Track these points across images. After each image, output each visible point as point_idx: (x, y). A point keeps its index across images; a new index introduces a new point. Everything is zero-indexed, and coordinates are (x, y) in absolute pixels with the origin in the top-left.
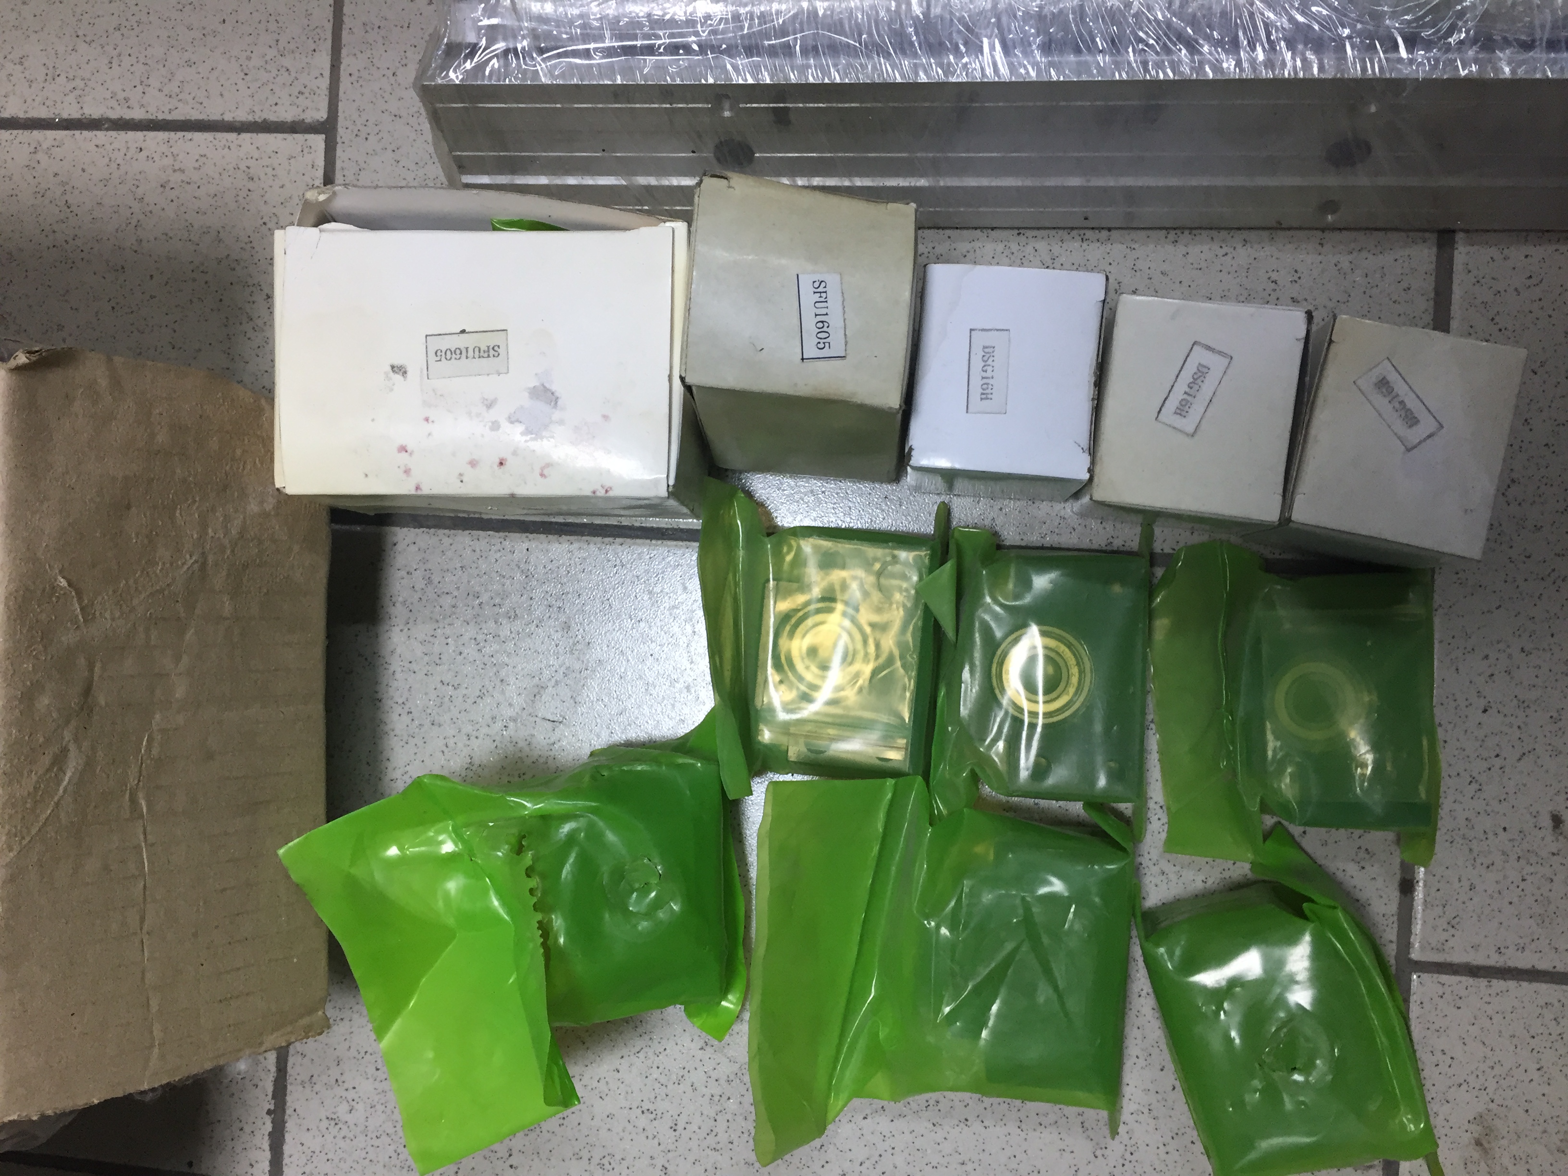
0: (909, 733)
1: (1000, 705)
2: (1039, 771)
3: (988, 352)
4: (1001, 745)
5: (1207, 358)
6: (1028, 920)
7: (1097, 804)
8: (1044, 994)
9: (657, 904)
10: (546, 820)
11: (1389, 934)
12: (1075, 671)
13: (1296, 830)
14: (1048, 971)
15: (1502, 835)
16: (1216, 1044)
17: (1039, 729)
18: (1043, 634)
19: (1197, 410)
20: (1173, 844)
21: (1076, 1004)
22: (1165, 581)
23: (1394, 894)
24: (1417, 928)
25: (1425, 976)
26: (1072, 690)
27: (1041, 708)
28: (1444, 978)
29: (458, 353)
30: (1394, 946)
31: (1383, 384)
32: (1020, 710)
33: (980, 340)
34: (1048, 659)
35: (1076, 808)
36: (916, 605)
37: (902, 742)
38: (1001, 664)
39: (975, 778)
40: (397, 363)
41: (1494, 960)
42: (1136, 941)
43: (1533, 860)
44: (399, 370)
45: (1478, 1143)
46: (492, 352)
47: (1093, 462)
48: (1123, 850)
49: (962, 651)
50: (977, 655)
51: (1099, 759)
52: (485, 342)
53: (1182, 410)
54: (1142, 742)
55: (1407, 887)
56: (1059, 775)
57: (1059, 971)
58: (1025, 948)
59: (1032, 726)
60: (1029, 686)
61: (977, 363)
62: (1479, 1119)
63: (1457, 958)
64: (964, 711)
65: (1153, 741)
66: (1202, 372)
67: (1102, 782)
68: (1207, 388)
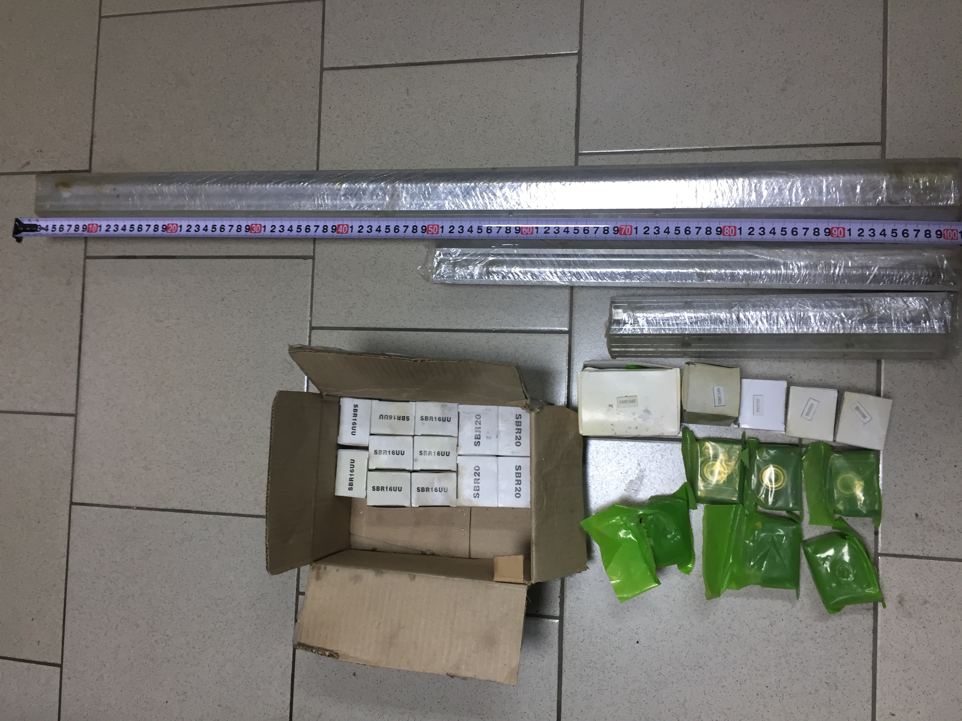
0: (738, 493)
1: (762, 486)
2: (774, 503)
3: (758, 401)
4: (763, 496)
5: (814, 402)
6: (773, 540)
7: (789, 511)
8: (778, 559)
9: (675, 536)
10: (645, 515)
11: (871, 546)
12: (782, 476)
13: (845, 518)
14: (779, 554)
15: (902, 519)
16: (824, 571)
17: (773, 492)
18: (774, 467)
19: (811, 414)
20: (811, 522)
21: (786, 562)
22: (806, 452)
23: (873, 535)
24: (880, 544)
25: (882, 557)
26: (782, 482)
27: (774, 486)
28: (888, 558)
29: (625, 402)
30: (873, 549)
31: (857, 408)
32: (768, 487)
33: (756, 397)
34: (776, 474)
35: (784, 513)
36: (738, 459)
37: (737, 495)
38: (762, 475)
39: (756, 504)
40: (610, 404)
41: (901, 553)
42: (801, 547)
43: (911, 525)
44: (611, 406)
45: (900, 602)
46: (633, 401)
47: (786, 426)
48: (797, 523)
49: (751, 472)
50: (756, 473)
51: (790, 499)
52: (632, 399)
53: (807, 414)
54: (801, 495)
55: (876, 533)
56: (780, 503)
57: (781, 552)
58: (772, 547)
59: (772, 491)
60: (771, 481)
61: (755, 403)
62: (899, 596)
63: (891, 552)
64: (753, 487)
65: (804, 494)
66: (812, 405)
67: (791, 505)
68: (814, 409)
